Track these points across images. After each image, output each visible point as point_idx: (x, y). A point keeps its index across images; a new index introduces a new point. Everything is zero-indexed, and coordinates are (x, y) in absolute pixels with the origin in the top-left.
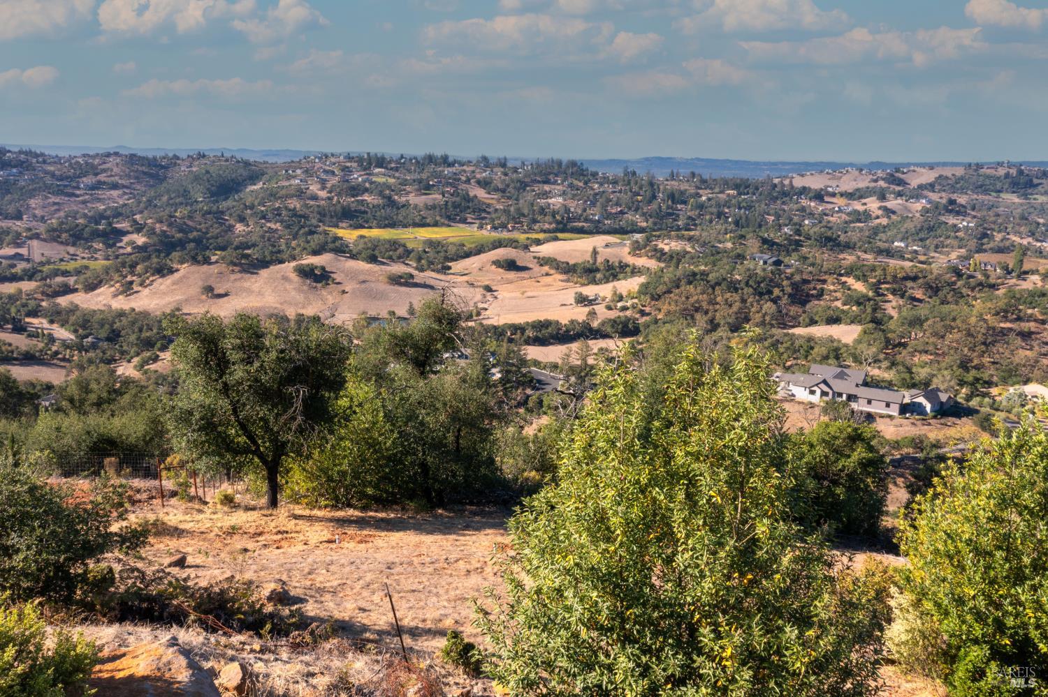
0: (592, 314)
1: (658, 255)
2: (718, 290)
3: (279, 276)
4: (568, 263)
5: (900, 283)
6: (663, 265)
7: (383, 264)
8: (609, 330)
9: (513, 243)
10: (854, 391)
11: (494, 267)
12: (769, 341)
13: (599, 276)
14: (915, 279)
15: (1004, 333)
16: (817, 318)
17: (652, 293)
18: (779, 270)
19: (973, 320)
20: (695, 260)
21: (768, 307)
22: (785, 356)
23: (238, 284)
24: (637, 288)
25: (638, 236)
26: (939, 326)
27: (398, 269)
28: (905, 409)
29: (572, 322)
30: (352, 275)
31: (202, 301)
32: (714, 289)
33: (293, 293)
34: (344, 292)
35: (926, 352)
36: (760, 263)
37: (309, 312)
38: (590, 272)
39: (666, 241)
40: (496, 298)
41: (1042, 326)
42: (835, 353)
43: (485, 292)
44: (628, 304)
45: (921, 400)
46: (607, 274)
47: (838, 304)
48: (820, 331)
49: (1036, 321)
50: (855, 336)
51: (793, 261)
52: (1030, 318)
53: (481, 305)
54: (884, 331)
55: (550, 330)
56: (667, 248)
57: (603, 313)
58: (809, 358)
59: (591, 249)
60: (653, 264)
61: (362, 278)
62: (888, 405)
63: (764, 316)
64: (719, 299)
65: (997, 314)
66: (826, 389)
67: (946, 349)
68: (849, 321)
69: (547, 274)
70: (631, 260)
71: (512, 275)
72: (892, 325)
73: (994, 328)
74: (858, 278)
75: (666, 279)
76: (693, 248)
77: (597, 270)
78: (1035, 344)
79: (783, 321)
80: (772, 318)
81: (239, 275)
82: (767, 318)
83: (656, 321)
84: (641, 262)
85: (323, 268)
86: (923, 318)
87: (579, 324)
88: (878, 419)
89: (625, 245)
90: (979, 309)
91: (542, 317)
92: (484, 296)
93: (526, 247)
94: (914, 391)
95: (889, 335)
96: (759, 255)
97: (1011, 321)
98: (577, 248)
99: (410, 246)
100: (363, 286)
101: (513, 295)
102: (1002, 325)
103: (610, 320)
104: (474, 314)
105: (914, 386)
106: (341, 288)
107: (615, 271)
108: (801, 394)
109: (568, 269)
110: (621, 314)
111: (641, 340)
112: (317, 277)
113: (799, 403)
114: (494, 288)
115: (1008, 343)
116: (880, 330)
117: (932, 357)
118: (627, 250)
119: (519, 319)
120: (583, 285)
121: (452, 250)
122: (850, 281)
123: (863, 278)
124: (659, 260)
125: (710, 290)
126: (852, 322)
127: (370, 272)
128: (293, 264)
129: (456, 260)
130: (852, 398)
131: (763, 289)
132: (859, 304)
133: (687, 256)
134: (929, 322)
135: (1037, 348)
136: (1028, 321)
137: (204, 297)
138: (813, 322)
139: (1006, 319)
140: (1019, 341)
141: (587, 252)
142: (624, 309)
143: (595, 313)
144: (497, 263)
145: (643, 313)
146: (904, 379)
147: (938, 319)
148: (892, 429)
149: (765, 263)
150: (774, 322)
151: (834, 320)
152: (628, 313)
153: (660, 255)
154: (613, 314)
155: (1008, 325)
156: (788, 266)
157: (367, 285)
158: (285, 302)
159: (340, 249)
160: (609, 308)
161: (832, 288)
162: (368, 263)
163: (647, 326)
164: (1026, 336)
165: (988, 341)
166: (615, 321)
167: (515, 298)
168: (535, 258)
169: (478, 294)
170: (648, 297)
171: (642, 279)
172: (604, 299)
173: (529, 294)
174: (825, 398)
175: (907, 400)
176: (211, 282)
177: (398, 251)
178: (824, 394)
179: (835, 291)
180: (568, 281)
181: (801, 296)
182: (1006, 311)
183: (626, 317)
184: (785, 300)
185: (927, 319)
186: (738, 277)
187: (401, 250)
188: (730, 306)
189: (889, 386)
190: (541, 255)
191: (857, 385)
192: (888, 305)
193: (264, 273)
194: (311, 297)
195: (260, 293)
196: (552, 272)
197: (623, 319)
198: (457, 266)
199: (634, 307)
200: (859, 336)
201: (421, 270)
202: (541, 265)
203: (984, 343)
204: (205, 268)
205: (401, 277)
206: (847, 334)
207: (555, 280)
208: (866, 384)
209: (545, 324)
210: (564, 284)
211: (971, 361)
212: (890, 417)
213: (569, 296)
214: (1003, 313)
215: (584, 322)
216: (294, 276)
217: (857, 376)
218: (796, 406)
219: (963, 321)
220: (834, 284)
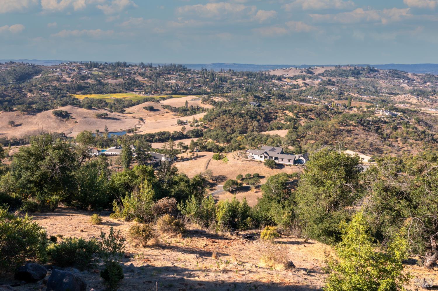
0: (184, 128)
1: (213, 103)
2: (235, 118)
3: (46, 116)
4: (175, 108)
5: (306, 113)
6: (214, 107)
7: (95, 109)
8: (190, 135)
9: (152, 100)
10: (277, 156)
11: (144, 110)
12: (252, 137)
13: (188, 112)
14: (311, 111)
15: (341, 131)
16: (273, 127)
17: (209, 119)
18: (260, 108)
19: (330, 126)
20: (228, 105)
21: (255, 124)
22: (257, 143)
23: (26, 120)
24: (203, 117)
25: (205, 96)
26: (317, 129)
27: (101, 111)
28: (296, 162)
29: (175, 132)
30: (80, 115)
31: (9, 128)
32: (233, 116)
33: (52, 123)
34: (76, 122)
35: (312, 139)
36: (252, 106)
37: (60, 131)
38: (185, 111)
39: (216, 98)
40: (144, 123)
41: (355, 128)
42: (277, 142)
43: (140, 121)
44: (199, 124)
45: (302, 158)
46: (192, 111)
47: (282, 122)
48: (272, 133)
49: (353, 126)
50: (286, 134)
51: (265, 105)
53: (138, 126)
54: (297, 132)
55: (165, 136)
56: (217, 101)
57: (188, 127)
58: (266, 143)
59: (185, 102)
60: (210, 107)
61: (85, 116)
62: (289, 161)
63: (253, 127)
64: (236, 121)
65: (339, 123)
66: (266, 155)
67: (319, 138)
68: (285, 128)
69: (167, 112)
70: (202, 106)
71: (152, 113)
72: (300, 129)
73: (337, 129)
74: (290, 111)
75: (214, 113)
76: (227, 100)
77: (188, 110)
78: (352, 135)
79: (261, 129)
80: (257, 128)
81: (27, 116)
82: (255, 128)
83: (210, 130)
84: (207, 106)
85: (66, 112)
86: (312, 126)
87: (178, 133)
88: (285, 166)
89: (200, 99)
90: (332, 123)
91: (162, 130)
92: (139, 122)
93: (158, 101)
94: (300, 155)
96: (252, 102)
97: (344, 126)
98: (179, 101)
99: (107, 101)
100: (85, 119)
101: (152, 121)
102: (341, 128)
103: (191, 131)
104: (134, 130)
105: (301, 153)
106: (74, 120)
107: (195, 110)
108: (257, 158)
109: (176, 110)
110: (196, 128)
111: (202, 138)
112: (64, 116)
113: (256, 161)
114: (144, 119)
115: (342, 135)
116: (295, 131)
117: (315, 141)
118: (200, 101)
119: (153, 132)
120: (182, 116)
121: (126, 103)
122: (287, 112)
123: (292, 111)
124: (214, 105)
125: (232, 117)
126: (287, 129)
127: (88, 113)
128: (53, 110)
129: (128, 107)
130: (276, 158)
131: (253, 116)
132: (290, 121)
133: (225, 104)
134: (314, 128)
135: (353, 136)
136: (350, 126)
137: (10, 126)
138: (272, 129)
139: (342, 125)
140: (346, 134)
141: (183, 102)
142: (198, 126)
143: (185, 128)
144: (145, 108)
145: (205, 127)
146: (297, 150)
147: (317, 126)
148: (291, 170)
149: (254, 105)
150: (257, 130)
151: (279, 128)
152: (199, 128)
153: (214, 103)
154: (192, 128)
155: (343, 128)
156: (263, 107)
157: (86, 119)
158: (49, 127)
159: (76, 103)
160: (191, 126)
161: (280, 115)
162: (88, 109)
163: (206, 132)
164: (349, 132)
165: (335, 134)
166: (193, 131)
167: (153, 123)
168: (162, 105)
169: (137, 121)
170: (207, 121)
171: (205, 114)
172: (190, 122)
173: (159, 121)
174: (266, 159)
175: (297, 159)
176: (13, 120)
177: (102, 104)
178: (266, 157)
179: (282, 116)
180: (175, 115)
181: (268, 119)
182: (342, 122)
183: (198, 129)
184: (262, 120)
185: (313, 126)
186: (243, 112)
187: (104, 103)
188: (240, 123)
189: (292, 153)
190: (164, 104)
191: (278, 153)
192: (301, 122)
193: (39, 115)
194: (61, 124)
195: (37, 124)
196: (169, 111)
197: (196, 130)
198: (128, 110)
199: (201, 125)
201: (112, 112)
202: (164, 109)
203: (334, 135)
204: (10, 113)
205: (102, 115)
206: (283, 133)
207: (170, 115)
208: (282, 153)
209: (164, 133)
210: (174, 116)
211: (329, 142)
212: (290, 165)
213: (175, 122)
214: (341, 123)
215: (180, 132)
216: (53, 116)
217: (279, 150)
218: (255, 163)
219: (326, 127)
220: (281, 114)
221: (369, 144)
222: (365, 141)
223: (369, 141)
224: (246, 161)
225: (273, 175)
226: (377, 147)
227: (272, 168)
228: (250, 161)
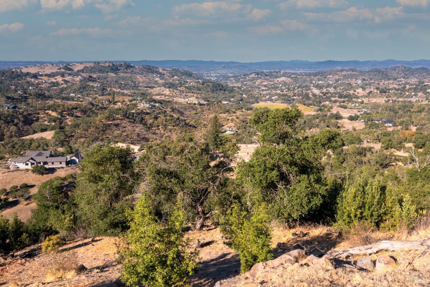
5: (71, 111)
10: (46, 160)
12: (11, 144)
14: (76, 108)
15: (109, 125)
16: (36, 130)
18: (16, 111)
19: (97, 122)
21: (13, 128)
22: (19, 150)
26: (85, 126)
28: (68, 163)
35: (82, 137)
36: (6, 108)
41: (122, 121)
42: (43, 145)
45: (74, 158)
47: (46, 123)
48: (36, 136)
49: (119, 119)
50: (52, 136)
51: (22, 106)
52: (118, 119)
54: (64, 131)
58: (31, 148)
62: (61, 163)
63: (11, 132)
65: (106, 119)
66: (33, 162)
67: (89, 135)
68: (50, 129)
72: (67, 128)
73: (105, 124)
74: (53, 111)
78: (120, 128)
79: (21, 133)
80: (16, 133)
82: (13, 133)
88: (57, 170)
90: (100, 119)
94: (71, 155)
95: (66, 133)
96: (5, 105)
97: (111, 121)
102: (109, 123)
105: (72, 153)
108: (22, 166)
113: (21, 170)
115: (111, 129)
116: (62, 131)
117: (85, 139)
122: (50, 112)
123: (54, 110)
126: (52, 130)
130: (45, 163)
131: (9, 120)
132: (55, 121)
134: (81, 125)
135: (121, 129)
138: (35, 132)
139: (109, 120)
140: (114, 128)
146: (68, 151)
147: (84, 124)
148: (64, 172)
149: (8, 108)
150: (17, 135)
151: (43, 130)
156: (20, 108)
161: (42, 116)
164: (117, 125)
165: (104, 129)
174: (33, 166)
175: (69, 160)
178: (32, 164)
179: (44, 117)
181: (28, 121)
184: (21, 124)
185: (80, 124)
189: (63, 155)
191: (47, 157)
192: (67, 121)
200: (54, 135)
203: (103, 131)
206: (49, 135)
208: (51, 156)
211: (99, 138)
212: (62, 168)
214: (108, 118)
217: (48, 153)
218: (20, 172)
219: (94, 123)
220: (43, 114)
221: (136, 135)
222: (133, 133)
223: (135, 132)
224: (8, 172)
225: (44, 181)
226: (143, 136)
227: (42, 174)
228: (13, 171)
